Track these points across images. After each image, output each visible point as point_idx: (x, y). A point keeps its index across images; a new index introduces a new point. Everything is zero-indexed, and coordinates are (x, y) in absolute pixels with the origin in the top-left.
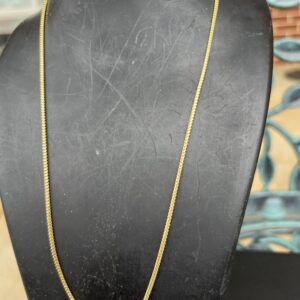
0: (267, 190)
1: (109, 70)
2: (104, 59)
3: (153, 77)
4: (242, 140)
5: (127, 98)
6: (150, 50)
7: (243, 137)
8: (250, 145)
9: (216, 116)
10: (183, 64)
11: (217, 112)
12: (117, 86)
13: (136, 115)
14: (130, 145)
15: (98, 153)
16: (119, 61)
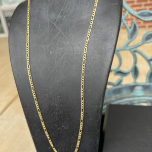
0: (136, 83)
1: (55, 20)
2: (53, 16)
3: (73, 22)
4: (108, 46)
5: (62, 31)
6: (72, 12)
7: (108, 44)
8: (111, 47)
9: (98, 36)
10: (85, 17)
11: (98, 35)
12: (58, 26)
13: (66, 37)
14: (64, 50)
15: (51, 53)
16: (59, 16)
